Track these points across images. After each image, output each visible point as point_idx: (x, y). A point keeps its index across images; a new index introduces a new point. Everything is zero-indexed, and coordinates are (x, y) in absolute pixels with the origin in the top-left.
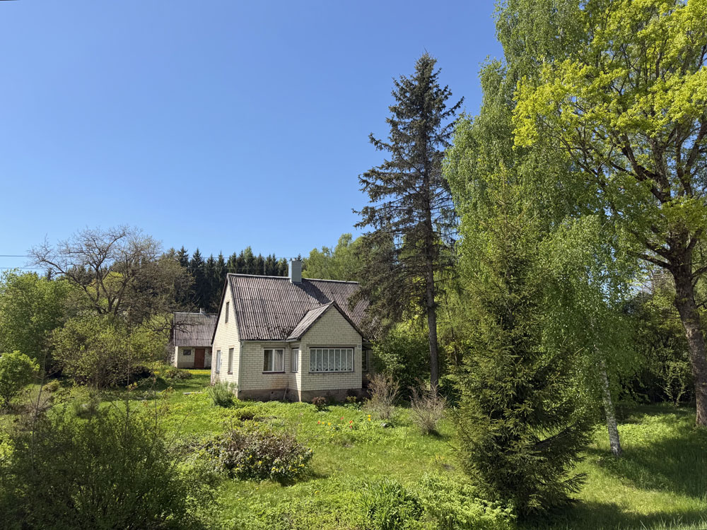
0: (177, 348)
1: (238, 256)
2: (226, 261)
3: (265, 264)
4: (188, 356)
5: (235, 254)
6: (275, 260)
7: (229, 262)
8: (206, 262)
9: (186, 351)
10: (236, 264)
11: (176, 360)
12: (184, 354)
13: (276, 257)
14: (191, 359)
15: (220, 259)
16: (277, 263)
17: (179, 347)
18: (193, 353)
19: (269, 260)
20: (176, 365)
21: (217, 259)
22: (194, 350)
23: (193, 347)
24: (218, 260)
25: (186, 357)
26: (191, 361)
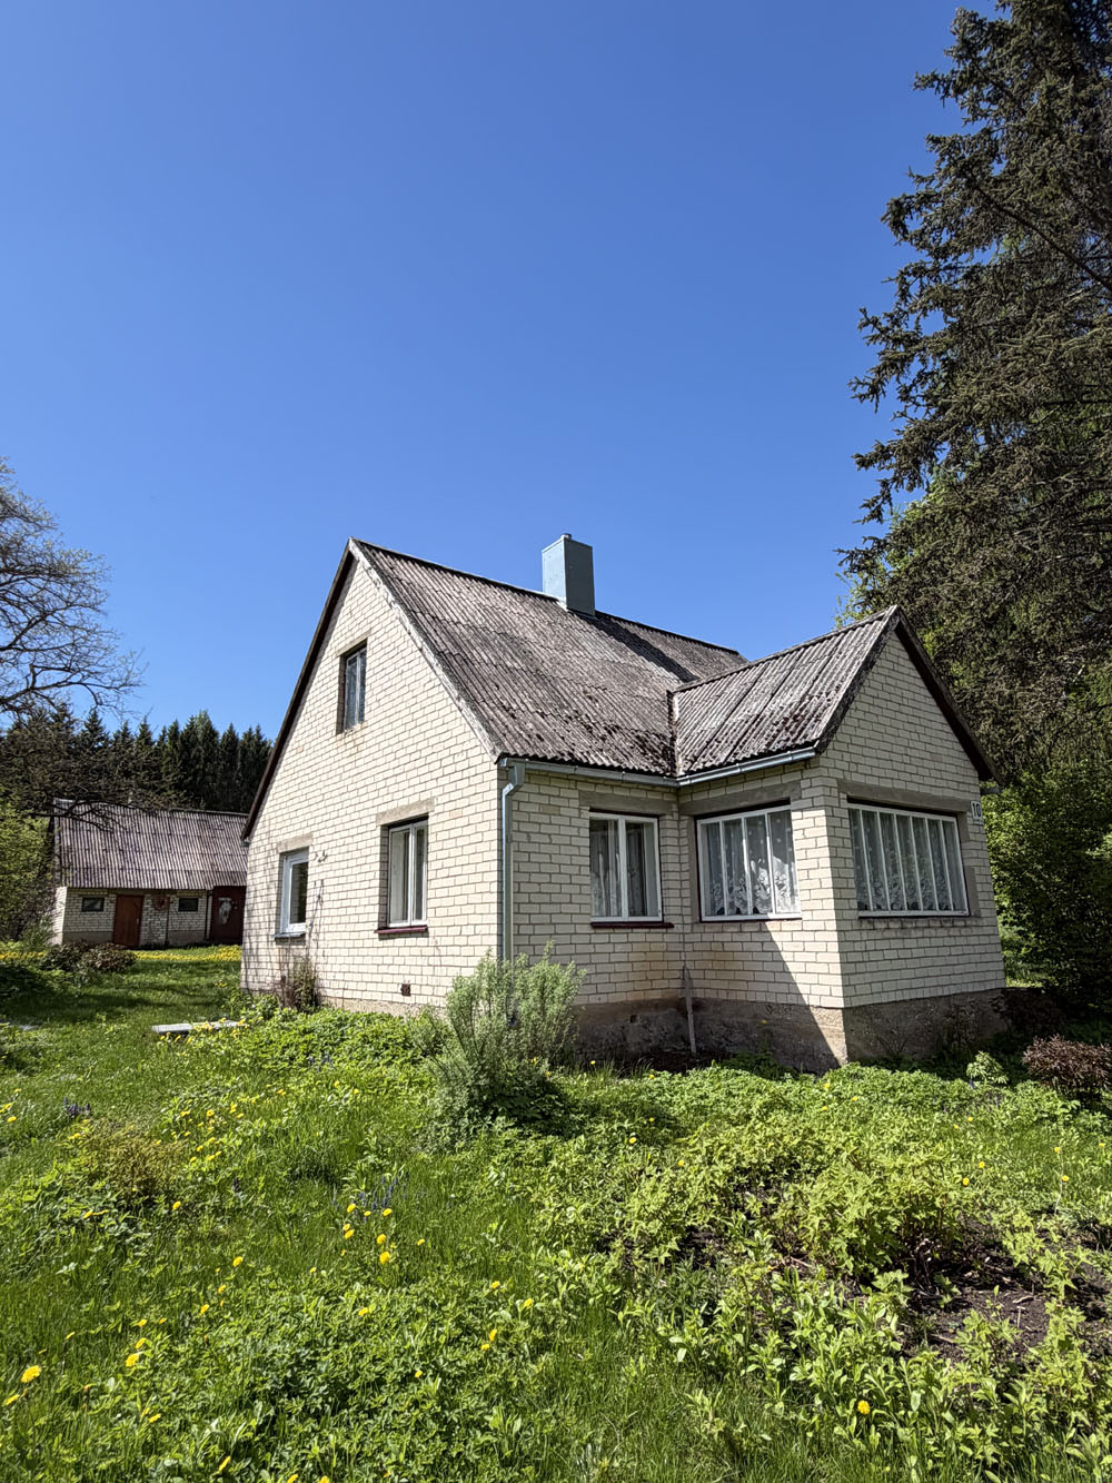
0: (62, 893)
1: (182, 728)
2: (155, 737)
3: (240, 745)
4: (96, 915)
5: (176, 723)
6: (260, 738)
7: (162, 738)
8: (112, 737)
9: (88, 900)
10: (178, 743)
11: (59, 924)
12: (84, 910)
13: (262, 732)
14: (103, 921)
15: (143, 733)
16: (264, 743)
17: (69, 890)
18: (110, 907)
19: (248, 736)
20: (58, 940)
21: (135, 731)
22: (113, 897)
23: (111, 890)
24: (139, 733)
25: (88, 916)
26: (102, 928)
